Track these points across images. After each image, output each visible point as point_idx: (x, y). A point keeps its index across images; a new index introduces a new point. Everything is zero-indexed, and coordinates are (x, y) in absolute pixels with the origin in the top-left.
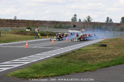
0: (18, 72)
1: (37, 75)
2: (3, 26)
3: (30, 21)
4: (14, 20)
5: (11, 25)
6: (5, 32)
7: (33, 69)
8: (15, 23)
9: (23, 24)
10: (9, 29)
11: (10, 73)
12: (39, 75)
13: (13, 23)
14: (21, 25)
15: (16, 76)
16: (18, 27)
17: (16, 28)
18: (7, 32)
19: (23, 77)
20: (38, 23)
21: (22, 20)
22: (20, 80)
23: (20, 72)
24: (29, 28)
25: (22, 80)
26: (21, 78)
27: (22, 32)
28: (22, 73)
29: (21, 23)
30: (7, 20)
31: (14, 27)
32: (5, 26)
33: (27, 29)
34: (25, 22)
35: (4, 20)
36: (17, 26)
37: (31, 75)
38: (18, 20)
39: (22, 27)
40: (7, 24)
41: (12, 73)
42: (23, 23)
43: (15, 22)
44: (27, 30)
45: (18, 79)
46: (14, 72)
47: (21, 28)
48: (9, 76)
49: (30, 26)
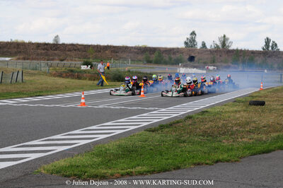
0: (62, 163)
1: (105, 171)
2: (28, 59)
3: (89, 46)
4: (54, 45)
5: (46, 55)
6: (32, 71)
7: (98, 155)
8: (56, 52)
9: (73, 53)
10: (43, 65)
11: (46, 166)
12: (110, 171)
13: (51, 52)
14: (70, 56)
15: (57, 172)
16: (62, 60)
17: (58, 62)
18: (36, 72)
19: (75, 175)
20: (107, 52)
21: (72, 45)
23: (68, 164)
24: (86, 64)
26: (69, 176)
27: (72, 71)
28: (72, 166)
29: (70, 50)
30: (38, 45)
31: (53, 60)
32: (33, 59)
33: (84, 65)
34: (78, 49)
35: (30, 44)
36: (61, 58)
37: (93, 171)
38: (63, 44)
39: (72, 60)
40: (38, 55)
41: (49, 167)
42: (75, 52)
43: (56, 49)
44: (84, 67)
45: (64, 180)
46: (54, 164)
47: (70, 62)
48: (43, 171)
49: (89, 58)
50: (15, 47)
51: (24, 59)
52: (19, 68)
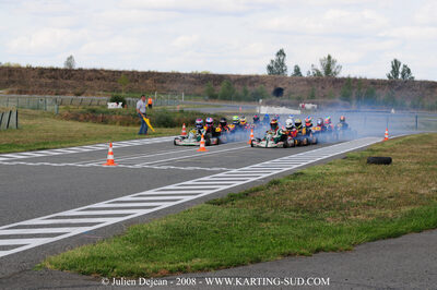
0: (78, 253)
1: (145, 266)
2: (26, 93)
3: (120, 72)
4: (66, 70)
5: (55, 87)
6: (33, 112)
7: (134, 241)
8: (69, 82)
9: (95, 84)
10: (49, 102)
11: (53, 258)
12: (152, 266)
13: (61, 82)
14: (92, 88)
15: (71, 268)
16: (79, 95)
17: (72, 97)
18: (39, 112)
19: (98, 272)
20: (148, 81)
21: (95, 71)
22: (87, 283)
23: (88, 255)
24: (116, 100)
25: (93, 283)
26: (88, 274)
27: (94, 111)
28: (94, 258)
29: (90, 79)
30: (42, 71)
31: (64, 94)
32: (33, 93)
33: (112, 101)
34: (104, 78)
35: (30, 69)
36: (77, 91)
37: (126, 266)
38: (81, 70)
39: (93, 94)
40: (41, 86)
41: (59, 258)
42: (99, 82)
43: (69, 78)
44: (112, 106)
45: (81, 280)
46: (66, 254)
47: (90, 97)
48: (49, 266)
49: (121, 91)
50: (5, 75)
51: (20, 92)
52: (12, 106)
